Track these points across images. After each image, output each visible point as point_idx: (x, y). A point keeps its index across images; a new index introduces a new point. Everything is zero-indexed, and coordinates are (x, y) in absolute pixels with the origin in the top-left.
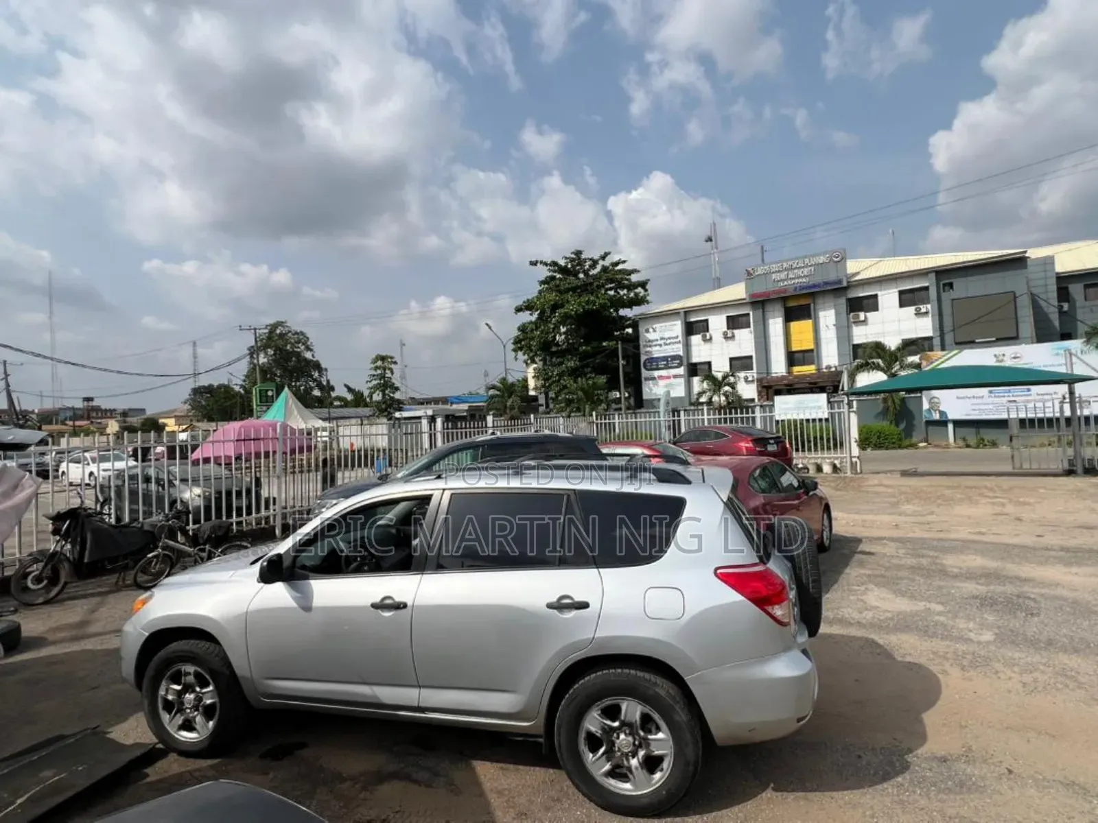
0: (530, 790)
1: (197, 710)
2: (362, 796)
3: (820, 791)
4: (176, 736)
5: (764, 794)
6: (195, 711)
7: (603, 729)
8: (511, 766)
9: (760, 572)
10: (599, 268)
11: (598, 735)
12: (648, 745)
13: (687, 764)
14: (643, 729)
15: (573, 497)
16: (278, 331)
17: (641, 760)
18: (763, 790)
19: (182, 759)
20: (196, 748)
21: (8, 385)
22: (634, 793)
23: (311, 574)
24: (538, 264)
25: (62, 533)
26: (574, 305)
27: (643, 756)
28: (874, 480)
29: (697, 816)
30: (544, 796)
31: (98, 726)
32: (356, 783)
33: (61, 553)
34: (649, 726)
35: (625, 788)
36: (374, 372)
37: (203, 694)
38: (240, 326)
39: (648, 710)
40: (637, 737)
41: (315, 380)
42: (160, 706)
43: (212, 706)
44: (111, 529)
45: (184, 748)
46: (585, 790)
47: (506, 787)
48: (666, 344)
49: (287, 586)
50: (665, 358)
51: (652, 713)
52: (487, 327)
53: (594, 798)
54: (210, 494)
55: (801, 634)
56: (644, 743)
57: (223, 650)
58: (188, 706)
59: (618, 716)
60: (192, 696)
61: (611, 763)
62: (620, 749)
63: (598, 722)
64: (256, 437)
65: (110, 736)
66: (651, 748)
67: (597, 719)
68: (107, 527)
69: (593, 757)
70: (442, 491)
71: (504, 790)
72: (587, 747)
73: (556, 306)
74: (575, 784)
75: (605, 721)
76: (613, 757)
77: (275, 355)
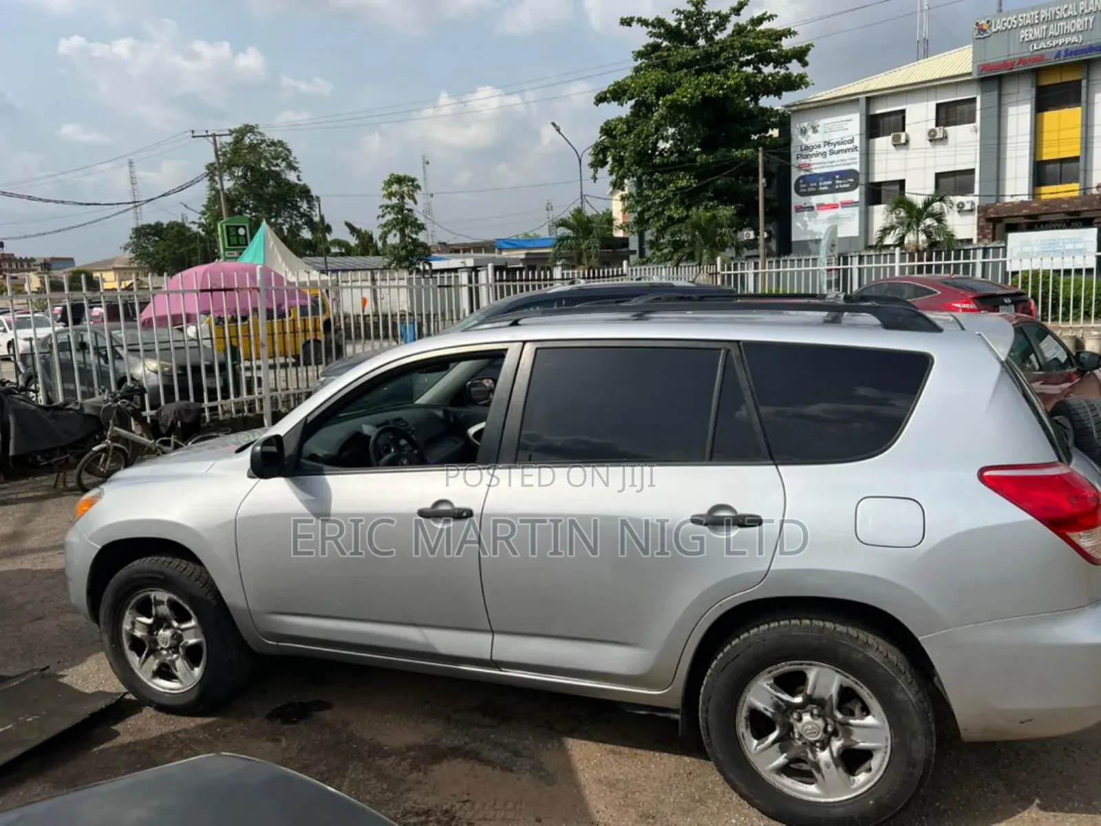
0: (657, 784)
1: (177, 652)
2: (414, 776)
4: (150, 684)
5: (1026, 814)
6: (174, 653)
7: (777, 706)
8: (626, 750)
9: (1060, 477)
10: (730, 28)
11: (769, 714)
12: (848, 733)
13: (912, 764)
14: (840, 709)
15: (734, 352)
16: (247, 141)
17: (835, 754)
18: (1025, 809)
19: (162, 715)
22: (822, 800)
23: (326, 467)
24: (634, 24)
26: (689, 90)
27: (839, 749)
30: (678, 794)
31: (48, 667)
32: (403, 760)
34: (849, 705)
35: (809, 791)
36: (387, 202)
37: (183, 630)
38: (193, 132)
39: (850, 681)
40: (829, 720)
41: (303, 215)
42: (126, 645)
43: (197, 647)
44: (38, 409)
45: (163, 701)
46: (745, 791)
47: (622, 777)
48: (832, 152)
49: (291, 483)
50: (830, 176)
51: (857, 688)
52: (554, 129)
53: (757, 802)
54: (171, 370)
56: (843, 729)
57: (207, 572)
58: (163, 646)
59: (801, 688)
60: (168, 633)
61: (785, 754)
62: (801, 736)
63: (770, 696)
64: (228, 287)
65: (65, 680)
66: (853, 738)
67: (767, 690)
68: (33, 407)
69: (758, 745)
70: (521, 344)
71: (618, 781)
72: (749, 730)
73: (661, 91)
74: (728, 781)
75: (779, 695)
76: (792, 745)
77: (244, 176)
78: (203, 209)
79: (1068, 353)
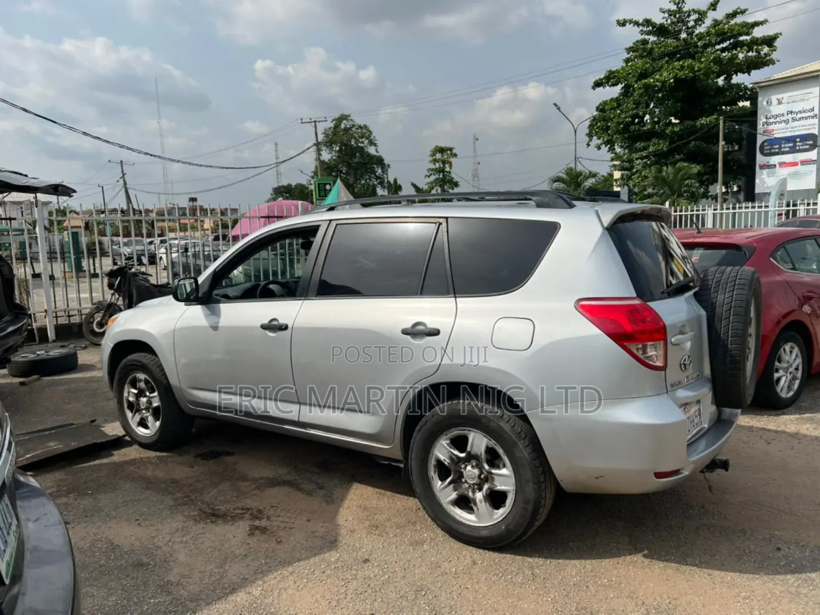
1: (149, 411)
4: (136, 430)
7: (451, 459)
9: (634, 307)
10: (708, 22)
11: (446, 463)
12: (491, 480)
13: (527, 502)
14: (488, 463)
16: (343, 126)
17: (484, 494)
19: (141, 449)
20: (147, 441)
21: (125, 183)
22: (477, 525)
23: (222, 299)
24: (628, 24)
25: (115, 287)
26: (666, 75)
27: (487, 490)
31: (95, 420)
33: (116, 305)
34: (497, 462)
35: (470, 519)
36: (432, 166)
37: (152, 397)
38: (302, 120)
39: (492, 443)
40: (483, 471)
41: (377, 178)
42: (126, 406)
43: (158, 407)
44: (152, 288)
45: (143, 441)
48: (794, 120)
49: (204, 308)
52: (555, 107)
56: (489, 478)
57: (160, 362)
58: (143, 407)
59: (465, 447)
60: (145, 399)
61: (456, 492)
62: (466, 480)
63: (447, 451)
64: (279, 215)
65: (103, 429)
66: (495, 483)
67: (446, 448)
68: (148, 285)
69: (441, 485)
70: (325, 221)
72: (437, 473)
75: (453, 451)
76: (461, 486)
77: (340, 150)
78: (313, 174)
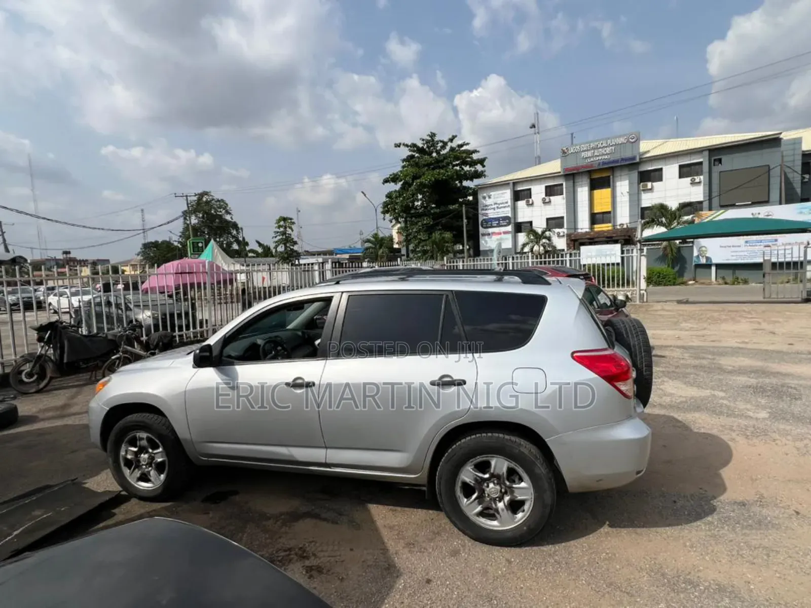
0: (415, 526)
1: (151, 466)
2: (283, 530)
3: (646, 527)
4: (136, 485)
5: (602, 530)
6: (149, 467)
7: (476, 480)
8: (399, 509)
9: (609, 355)
10: (448, 148)
11: (472, 485)
12: (512, 492)
13: (545, 506)
14: (508, 480)
15: (450, 297)
16: (204, 199)
17: (506, 504)
18: (601, 527)
19: (142, 502)
20: (152, 495)
21: (4, 240)
22: (501, 529)
23: (235, 361)
24: (402, 146)
25: (45, 340)
26: (428, 177)
27: (508, 501)
28: (658, 306)
29: (550, 546)
30: (426, 531)
31: (77, 479)
32: (277, 521)
33: (46, 355)
34: (513, 477)
35: (494, 524)
36: (278, 230)
37: (154, 454)
38: (175, 194)
39: (512, 465)
41: (233, 237)
42: (122, 464)
43: (162, 463)
44: (82, 338)
46: (460, 526)
47: (396, 523)
48: (498, 208)
49: (216, 370)
50: (498, 219)
51: (516, 468)
52: (363, 195)
53: (467, 532)
54: (158, 316)
55: (639, 406)
56: (510, 490)
57: (169, 421)
58: (143, 463)
59: (488, 470)
60: (146, 456)
61: (481, 506)
62: (488, 495)
63: (472, 475)
64: (190, 271)
65: (87, 486)
66: (515, 494)
67: (471, 472)
68: (79, 336)
69: (467, 501)
70: (340, 293)
71: (394, 526)
72: (462, 493)
73: (415, 178)
74: (452, 521)
75: (477, 474)
76: (484, 501)
77: (203, 217)
79: (611, 301)
